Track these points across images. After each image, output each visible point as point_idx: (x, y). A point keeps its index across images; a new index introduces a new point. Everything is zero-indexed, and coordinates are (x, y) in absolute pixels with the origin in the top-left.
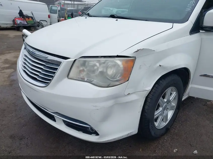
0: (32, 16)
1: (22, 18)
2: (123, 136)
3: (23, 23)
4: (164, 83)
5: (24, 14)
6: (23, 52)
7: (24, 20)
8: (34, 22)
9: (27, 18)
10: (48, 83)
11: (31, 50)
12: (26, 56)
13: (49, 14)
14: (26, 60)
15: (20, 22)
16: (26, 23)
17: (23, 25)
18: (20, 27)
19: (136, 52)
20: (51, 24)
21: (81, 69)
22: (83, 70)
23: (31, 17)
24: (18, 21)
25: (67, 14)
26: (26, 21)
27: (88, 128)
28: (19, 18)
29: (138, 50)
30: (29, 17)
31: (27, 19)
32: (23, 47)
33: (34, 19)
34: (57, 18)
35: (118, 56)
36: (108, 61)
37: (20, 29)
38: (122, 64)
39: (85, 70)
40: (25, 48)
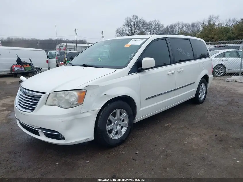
0: (30, 62)
1: (20, 65)
2: (82, 141)
3: (21, 70)
4: (110, 105)
5: (22, 61)
6: (19, 92)
7: (21, 67)
8: (32, 68)
9: (25, 64)
10: (33, 109)
11: (25, 90)
12: (21, 95)
13: (47, 59)
14: (21, 98)
15: (18, 69)
16: (24, 70)
17: (21, 72)
18: (18, 73)
19: (86, 87)
20: (49, 69)
21: (54, 99)
22: (55, 100)
23: (30, 64)
24: (16, 68)
25: (66, 58)
26: (24, 68)
27: (59, 135)
28: (17, 65)
29: (87, 86)
30: (27, 63)
31: (25, 66)
32: (20, 89)
33: (32, 65)
34: (55, 62)
35: (74, 90)
36: (70, 93)
37: (17, 76)
38: (78, 94)
39: (56, 99)
40: (21, 90)
